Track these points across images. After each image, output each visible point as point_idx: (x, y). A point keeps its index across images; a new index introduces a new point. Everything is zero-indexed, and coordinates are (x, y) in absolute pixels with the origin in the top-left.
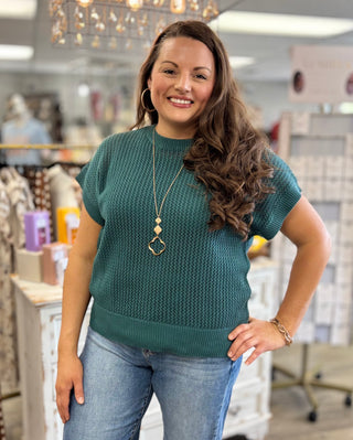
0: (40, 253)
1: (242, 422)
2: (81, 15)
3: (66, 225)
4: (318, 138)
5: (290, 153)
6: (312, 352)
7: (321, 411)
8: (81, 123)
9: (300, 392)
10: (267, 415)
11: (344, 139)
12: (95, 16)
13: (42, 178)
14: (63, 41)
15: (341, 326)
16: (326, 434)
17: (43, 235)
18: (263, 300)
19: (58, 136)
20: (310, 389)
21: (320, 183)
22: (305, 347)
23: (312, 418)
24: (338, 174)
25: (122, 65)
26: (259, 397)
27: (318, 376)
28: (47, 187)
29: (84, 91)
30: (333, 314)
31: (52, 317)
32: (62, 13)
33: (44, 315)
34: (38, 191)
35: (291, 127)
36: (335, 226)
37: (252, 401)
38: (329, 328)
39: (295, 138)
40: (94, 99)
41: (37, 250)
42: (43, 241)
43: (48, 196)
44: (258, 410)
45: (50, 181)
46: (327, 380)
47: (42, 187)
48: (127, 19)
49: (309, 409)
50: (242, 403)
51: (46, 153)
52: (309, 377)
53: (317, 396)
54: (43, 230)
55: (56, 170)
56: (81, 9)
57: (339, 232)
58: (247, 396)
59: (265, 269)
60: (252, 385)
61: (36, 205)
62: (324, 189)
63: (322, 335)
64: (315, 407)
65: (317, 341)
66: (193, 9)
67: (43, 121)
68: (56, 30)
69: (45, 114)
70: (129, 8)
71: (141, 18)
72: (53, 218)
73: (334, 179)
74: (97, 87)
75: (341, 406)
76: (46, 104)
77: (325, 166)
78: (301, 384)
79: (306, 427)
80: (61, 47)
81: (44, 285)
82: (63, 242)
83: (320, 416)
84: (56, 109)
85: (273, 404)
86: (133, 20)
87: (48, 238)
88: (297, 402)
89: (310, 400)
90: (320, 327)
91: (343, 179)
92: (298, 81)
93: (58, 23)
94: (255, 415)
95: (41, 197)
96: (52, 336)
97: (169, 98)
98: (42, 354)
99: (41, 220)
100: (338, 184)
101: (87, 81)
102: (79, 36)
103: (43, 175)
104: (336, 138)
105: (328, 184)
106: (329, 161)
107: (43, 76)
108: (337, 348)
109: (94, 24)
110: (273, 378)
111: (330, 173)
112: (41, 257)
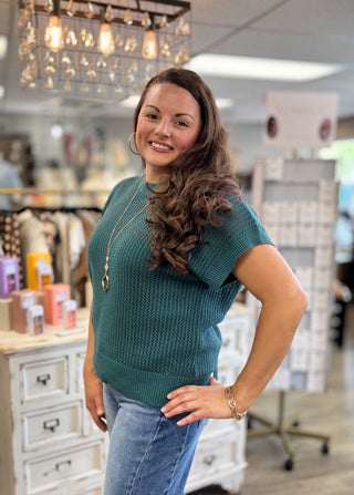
0: (10, 300)
1: (217, 471)
2: (52, 60)
3: (36, 271)
4: (292, 184)
5: (264, 198)
6: (289, 399)
7: (297, 459)
8: (54, 165)
9: (277, 440)
10: (243, 464)
11: (317, 185)
12: (66, 60)
13: (11, 224)
14: (33, 85)
15: (317, 373)
16: (303, 482)
17: (12, 282)
18: (237, 347)
19: (29, 180)
20: (287, 437)
21: (294, 229)
22: (282, 394)
23: (288, 466)
24: (312, 219)
25: (96, 106)
26: (234, 445)
27: (296, 424)
28: (17, 233)
29: (57, 132)
30: (309, 360)
31: (22, 366)
32: (32, 57)
33: (14, 363)
34: (7, 237)
35: (265, 172)
36: (309, 271)
37: (227, 450)
38: (305, 374)
39: (268, 183)
40: (67, 140)
41: (6, 297)
42: (13, 288)
43: (17, 242)
44: (234, 459)
45: (21, 225)
46: (305, 428)
47: (11, 233)
48: (99, 64)
49: (285, 457)
50: (217, 453)
51: (17, 197)
52: (287, 425)
53: (294, 444)
54: (12, 277)
55: (27, 215)
56: (52, 54)
57: (313, 277)
58: (221, 444)
59: (238, 316)
60: (227, 434)
61: (5, 251)
62: (298, 235)
63: (298, 381)
64: (292, 455)
65: (293, 388)
66: (165, 56)
67: (14, 163)
68: (27, 74)
69: (15, 156)
70: (100, 54)
71: (113, 64)
72: (23, 264)
73: (307, 225)
74: (70, 128)
75: (318, 455)
76: (17, 146)
77: (299, 211)
78: (278, 432)
79: (282, 475)
80: (32, 90)
81: (13, 333)
82: (33, 288)
83: (297, 465)
84: (28, 151)
85: (248, 453)
86: (104, 65)
87: (18, 285)
88: (274, 450)
89: (286, 448)
90: (295, 374)
91: (317, 224)
92: (271, 126)
93: (28, 68)
94: (231, 464)
95: (10, 242)
96: (22, 385)
97: (151, 143)
98: (11, 404)
99: (11, 266)
100: (312, 229)
101: (60, 121)
102: (50, 81)
103: (13, 221)
104: (310, 184)
105: (302, 229)
106: (303, 206)
107: (14, 116)
108: (314, 395)
109: (66, 69)
110: (249, 426)
111: (304, 219)
112: (10, 305)
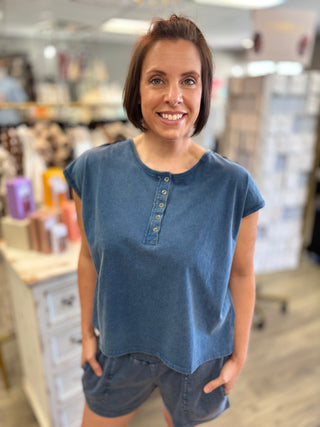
3: (51, 191)
8: (50, 81)
25: (84, 28)
29: (50, 53)
31: (45, 294)
40: (62, 60)
41: (23, 218)
107: (13, 39)
112: (28, 228)
